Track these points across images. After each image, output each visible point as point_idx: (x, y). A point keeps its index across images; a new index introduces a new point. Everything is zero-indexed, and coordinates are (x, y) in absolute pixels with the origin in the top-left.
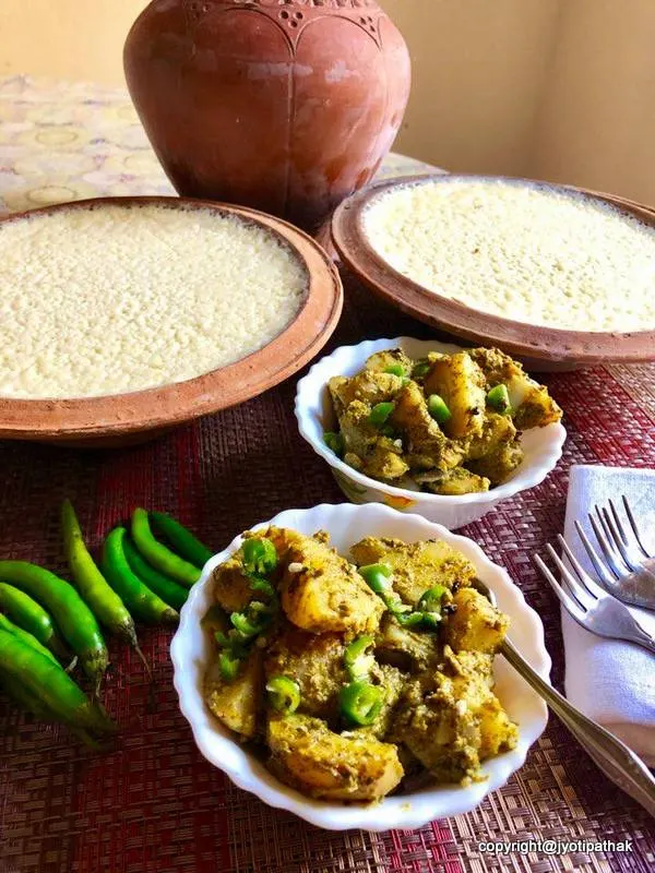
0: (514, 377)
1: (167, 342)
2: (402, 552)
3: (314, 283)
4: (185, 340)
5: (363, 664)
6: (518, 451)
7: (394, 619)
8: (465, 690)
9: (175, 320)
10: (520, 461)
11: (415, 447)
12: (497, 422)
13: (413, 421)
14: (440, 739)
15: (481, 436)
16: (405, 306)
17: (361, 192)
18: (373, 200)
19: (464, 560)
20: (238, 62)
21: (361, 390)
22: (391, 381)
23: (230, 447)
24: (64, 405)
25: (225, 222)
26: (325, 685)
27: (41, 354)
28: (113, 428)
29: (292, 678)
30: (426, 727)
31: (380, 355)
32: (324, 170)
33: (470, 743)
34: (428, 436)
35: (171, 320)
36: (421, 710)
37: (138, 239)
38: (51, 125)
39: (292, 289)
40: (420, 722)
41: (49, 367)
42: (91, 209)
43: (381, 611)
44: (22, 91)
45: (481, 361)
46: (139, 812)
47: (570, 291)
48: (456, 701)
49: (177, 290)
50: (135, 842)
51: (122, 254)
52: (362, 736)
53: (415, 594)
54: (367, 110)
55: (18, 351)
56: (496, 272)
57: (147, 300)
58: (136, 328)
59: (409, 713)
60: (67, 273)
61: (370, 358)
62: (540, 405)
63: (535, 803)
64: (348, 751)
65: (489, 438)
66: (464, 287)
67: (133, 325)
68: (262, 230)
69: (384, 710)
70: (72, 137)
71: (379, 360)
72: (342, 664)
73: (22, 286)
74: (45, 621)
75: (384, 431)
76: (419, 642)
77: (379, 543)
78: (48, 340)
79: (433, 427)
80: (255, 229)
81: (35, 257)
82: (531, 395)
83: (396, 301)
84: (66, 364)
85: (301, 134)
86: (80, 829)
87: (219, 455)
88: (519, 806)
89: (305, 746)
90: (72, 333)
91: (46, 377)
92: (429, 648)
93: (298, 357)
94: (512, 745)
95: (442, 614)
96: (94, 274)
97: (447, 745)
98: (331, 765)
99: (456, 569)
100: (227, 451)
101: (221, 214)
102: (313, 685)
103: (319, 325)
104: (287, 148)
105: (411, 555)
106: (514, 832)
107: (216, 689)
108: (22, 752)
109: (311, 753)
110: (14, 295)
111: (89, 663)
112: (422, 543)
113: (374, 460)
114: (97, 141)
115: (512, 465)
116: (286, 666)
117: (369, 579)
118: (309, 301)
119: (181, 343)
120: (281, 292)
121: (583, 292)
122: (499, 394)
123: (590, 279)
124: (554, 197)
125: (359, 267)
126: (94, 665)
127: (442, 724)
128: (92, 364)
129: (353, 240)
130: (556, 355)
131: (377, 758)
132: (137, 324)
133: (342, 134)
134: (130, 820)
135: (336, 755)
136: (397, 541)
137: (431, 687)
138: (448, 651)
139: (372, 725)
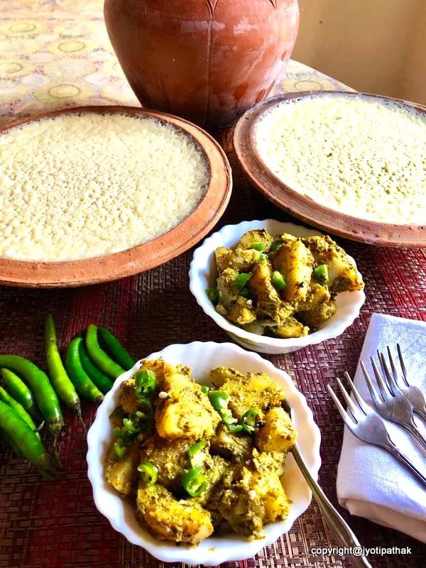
0: (334, 259)
1: (114, 220)
2: (238, 381)
3: (213, 181)
4: (125, 220)
5: (199, 457)
6: (332, 308)
7: (225, 428)
8: (257, 483)
9: (121, 204)
10: (333, 314)
11: (260, 305)
12: (318, 290)
13: (260, 288)
14: (238, 511)
15: (305, 300)
16: (272, 199)
17: (259, 105)
18: (265, 113)
19: (277, 389)
20: (174, 20)
21: (232, 261)
22: (254, 255)
23: (155, 284)
24: (43, 266)
25: (163, 128)
26: (173, 469)
27: (35, 226)
28: (70, 284)
29: (153, 464)
30: (230, 503)
31: (251, 233)
32: (233, 92)
33: (257, 515)
34: (269, 300)
35: (118, 204)
36: (228, 493)
37: (106, 139)
38: (70, 37)
39: (198, 184)
40: (227, 500)
41: (38, 236)
42: (79, 116)
43: (218, 422)
44: (53, 10)
45: (313, 247)
46: (71, 520)
47: (390, 190)
48: (250, 489)
49: (126, 180)
50: (66, 538)
51: (95, 151)
52: (191, 504)
53: (242, 411)
54: (263, 53)
55: (21, 223)
56: (341, 172)
57: (106, 187)
58: (96, 209)
59: (221, 493)
60: (59, 165)
61: (245, 235)
62: (349, 279)
63: (307, 540)
64: (179, 516)
65: (311, 301)
66: (316, 184)
67: (94, 205)
68: (186, 137)
69: (208, 487)
70: (82, 46)
71: (250, 237)
72: (187, 456)
73: (30, 173)
74: (29, 396)
75: (243, 293)
76: (238, 444)
77: (227, 371)
78: (41, 215)
79: (273, 294)
80: (182, 136)
81: (40, 152)
82: (344, 273)
83: (267, 195)
84: (49, 234)
85: (215, 69)
86: (37, 526)
87: (147, 289)
88: (298, 540)
89: (154, 510)
90: (56, 210)
91: (36, 242)
92: (244, 448)
93: (194, 236)
94: (284, 517)
95: (255, 427)
96: (75, 165)
97: (242, 515)
98: (166, 525)
99: (271, 395)
100: (152, 286)
101: (161, 122)
102: (166, 469)
103: (212, 212)
104: (207, 78)
105: (244, 383)
106: (291, 557)
107: (111, 464)
108: (10, 476)
109: (156, 515)
110: (24, 180)
111: (51, 425)
112: (252, 375)
113: (234, 311)
114: (98, 50)
115: (327, 317)
116: (151, 456)
117: (213, 400)
118: (208, 195)
119: (122, 222)
120: (191, 185)
121: (399, 190)
122: (321, 271)
123: (406, 180)
124: (395, 111)
125: (246, 168)
126: (54, 427)
127: (240, 502)
128: (65, 234)
129: (246, 145)
130: (368, 241)
131: (195, 522)
132: (97, 206)
133: (245, 69)
134: (66, 524)
135: (171, 518)
136: (237, 372)
137: (238, 477)
138: (255, 452)
139: (199, 497)
